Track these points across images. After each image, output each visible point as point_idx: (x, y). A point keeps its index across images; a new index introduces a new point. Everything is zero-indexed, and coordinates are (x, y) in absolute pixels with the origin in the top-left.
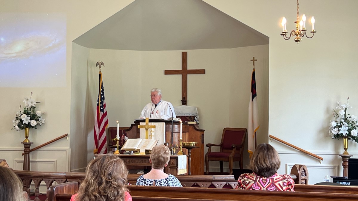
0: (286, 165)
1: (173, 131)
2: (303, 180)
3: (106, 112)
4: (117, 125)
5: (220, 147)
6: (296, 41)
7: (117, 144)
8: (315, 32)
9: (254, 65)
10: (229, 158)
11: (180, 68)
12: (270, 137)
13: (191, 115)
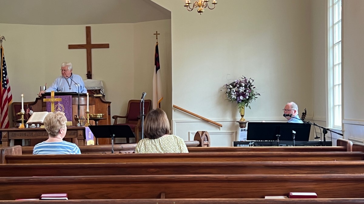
0: (189, 133)
1: (80, 104)
2: (205, 146)
3: (10, 88)
4: (21, 101)
5: (126, 118)
6: (199, 12)
7: (21, 118)
8: (216, 3)
9: (157, 39)
10: (134, 128)
11: (84, 42)
12: (174, 107)
13: (96, 88)
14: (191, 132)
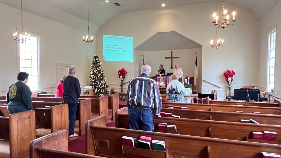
0: (208, 90)
6: (216, 48)
8: (223, 45)
9: (196, 55)
11: (170, 56)
12: (202, 80)
14: (209, 89)
